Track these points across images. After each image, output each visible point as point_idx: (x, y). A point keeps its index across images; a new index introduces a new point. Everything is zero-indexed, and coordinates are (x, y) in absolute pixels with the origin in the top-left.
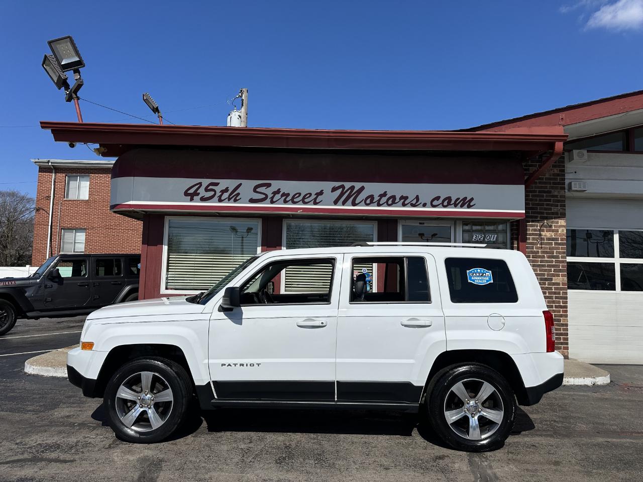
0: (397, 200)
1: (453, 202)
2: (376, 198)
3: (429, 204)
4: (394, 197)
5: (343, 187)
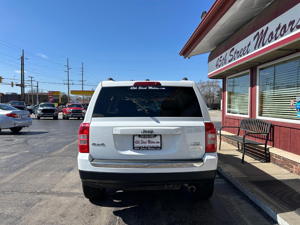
0: (287, 27)
2: (274, 33)
5: (258, 34)
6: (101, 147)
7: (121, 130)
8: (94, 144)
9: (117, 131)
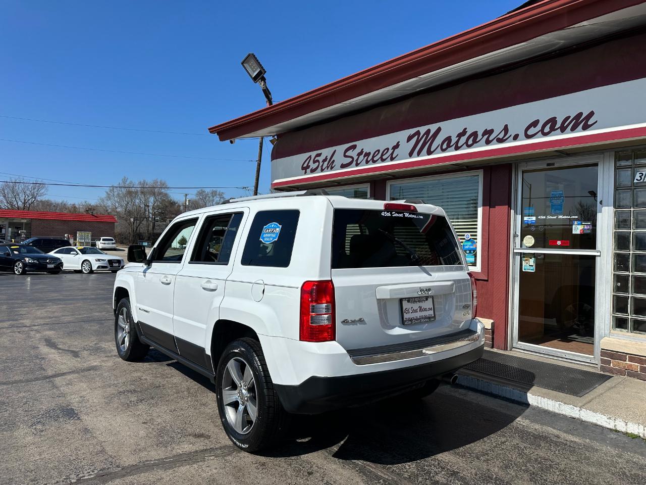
0: (480, 137)
1: (558, 125)
2: (454, 140)
3: (522, 135)
4: (475, 134)
5: (418, 133)
6: (359, 326)
7: (391, 290)
8: (345, 322)
9: (384, 293)
